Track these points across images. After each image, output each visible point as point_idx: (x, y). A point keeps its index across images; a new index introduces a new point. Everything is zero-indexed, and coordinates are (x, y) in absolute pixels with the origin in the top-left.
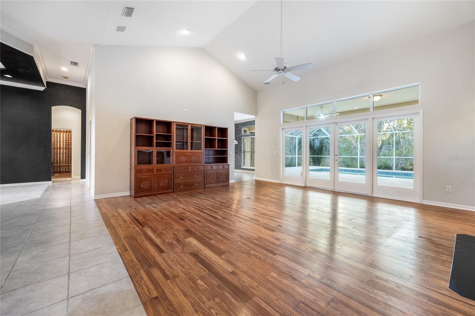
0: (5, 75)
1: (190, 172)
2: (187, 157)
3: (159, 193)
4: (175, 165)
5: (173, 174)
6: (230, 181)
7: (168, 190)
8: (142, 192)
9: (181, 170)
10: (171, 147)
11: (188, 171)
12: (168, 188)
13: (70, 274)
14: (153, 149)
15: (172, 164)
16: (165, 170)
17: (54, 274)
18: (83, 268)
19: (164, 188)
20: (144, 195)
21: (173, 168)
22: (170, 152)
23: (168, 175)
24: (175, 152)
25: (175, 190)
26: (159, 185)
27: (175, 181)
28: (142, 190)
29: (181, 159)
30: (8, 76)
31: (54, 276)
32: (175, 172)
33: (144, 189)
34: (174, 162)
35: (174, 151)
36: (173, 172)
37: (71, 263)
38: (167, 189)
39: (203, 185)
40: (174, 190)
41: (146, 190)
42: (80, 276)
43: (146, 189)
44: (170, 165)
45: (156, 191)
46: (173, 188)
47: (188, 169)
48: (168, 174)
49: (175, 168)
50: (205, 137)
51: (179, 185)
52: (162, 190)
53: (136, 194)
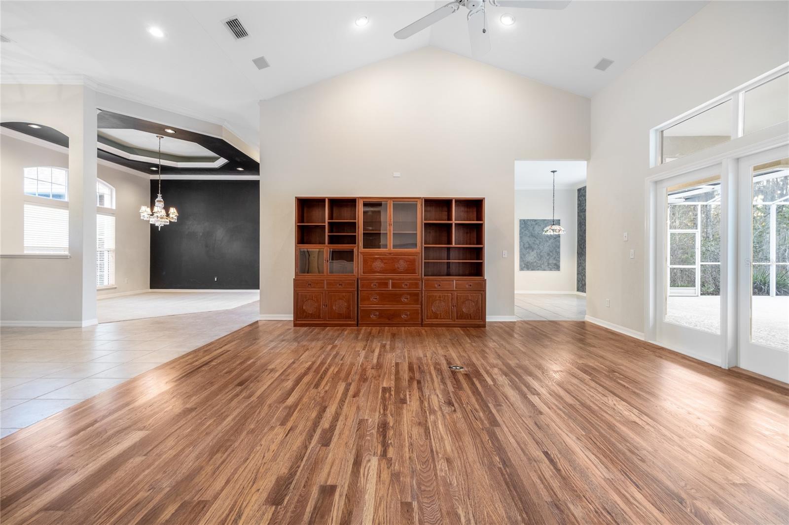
0: (238, 169)
1: (390, 290)
2: (385, 261)
3: (333, 324)
4: (361, 275)
5: (356, 292)
6: (487, 316)
7: (347, 320)
8: (305, 318)
9: (372, 285)
10: (356, 244)
11: (387, 289)
12: (348, 317)
14: (323, 247)
15: (357, 275)
16: (342, 285)
19: (340, 316)
20: (308, 324)
21: (356, 281)
22: (353, 251)
23: (346, 294)
24: (361, 253)
25: (360, 322)
26: (332, 309)
27: (360, 306)
28: (305, 314)
29: (373, 266)
30: (240, 169)
32: (360, 289)
33: (309, 313)
34: (361, 271)
35: (360, 251)
36: (356, 289)
38: (346, 318)
39: (420, 320)
40: (358, 321)
41: (312, 316)
43: (312, 314)
44: (352, 276)
45: (328, 319)
46: (356, 318)
47: (386, 284)
48: (348, 292)
49: (359, 281)
50: (424, 222)
51: (368, 313)
52: (338, 319)
53: (296, 320)
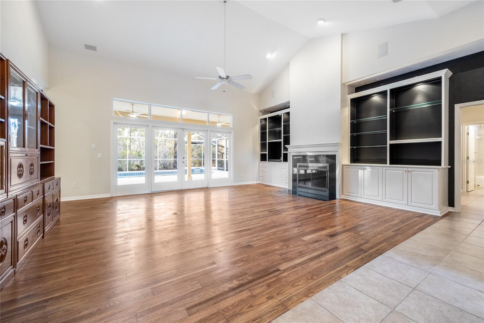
13: (414, 287)
17: (428, 300)
18: (399, 283)
31: (429, 298)
37: (402, 298)
42: (408, 279)
